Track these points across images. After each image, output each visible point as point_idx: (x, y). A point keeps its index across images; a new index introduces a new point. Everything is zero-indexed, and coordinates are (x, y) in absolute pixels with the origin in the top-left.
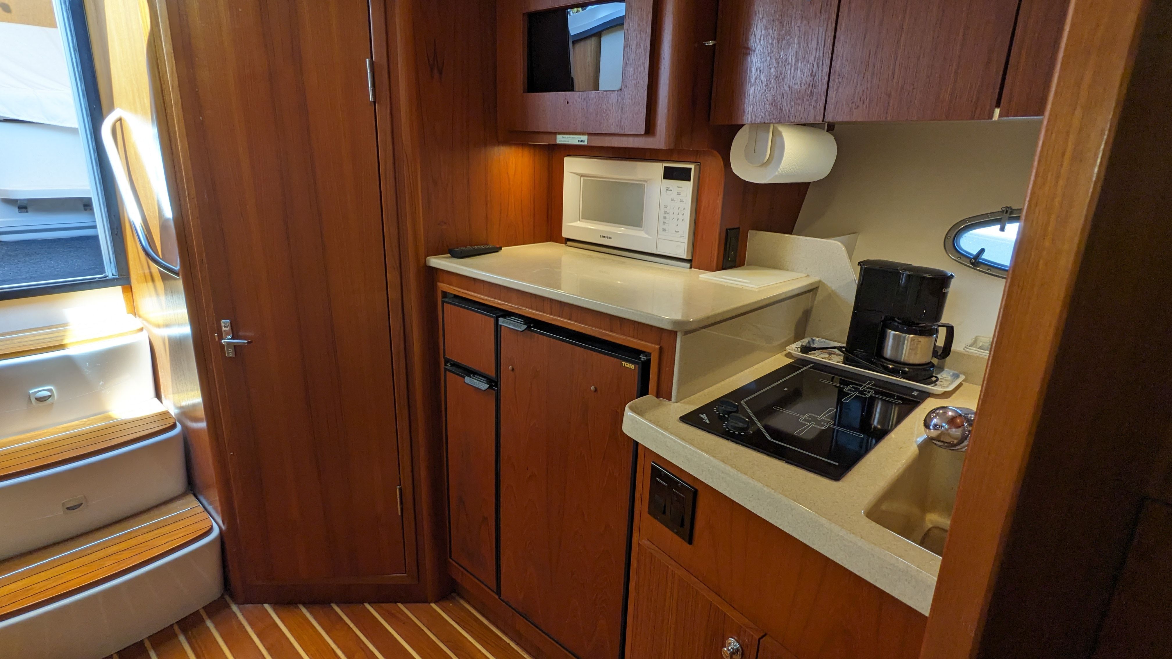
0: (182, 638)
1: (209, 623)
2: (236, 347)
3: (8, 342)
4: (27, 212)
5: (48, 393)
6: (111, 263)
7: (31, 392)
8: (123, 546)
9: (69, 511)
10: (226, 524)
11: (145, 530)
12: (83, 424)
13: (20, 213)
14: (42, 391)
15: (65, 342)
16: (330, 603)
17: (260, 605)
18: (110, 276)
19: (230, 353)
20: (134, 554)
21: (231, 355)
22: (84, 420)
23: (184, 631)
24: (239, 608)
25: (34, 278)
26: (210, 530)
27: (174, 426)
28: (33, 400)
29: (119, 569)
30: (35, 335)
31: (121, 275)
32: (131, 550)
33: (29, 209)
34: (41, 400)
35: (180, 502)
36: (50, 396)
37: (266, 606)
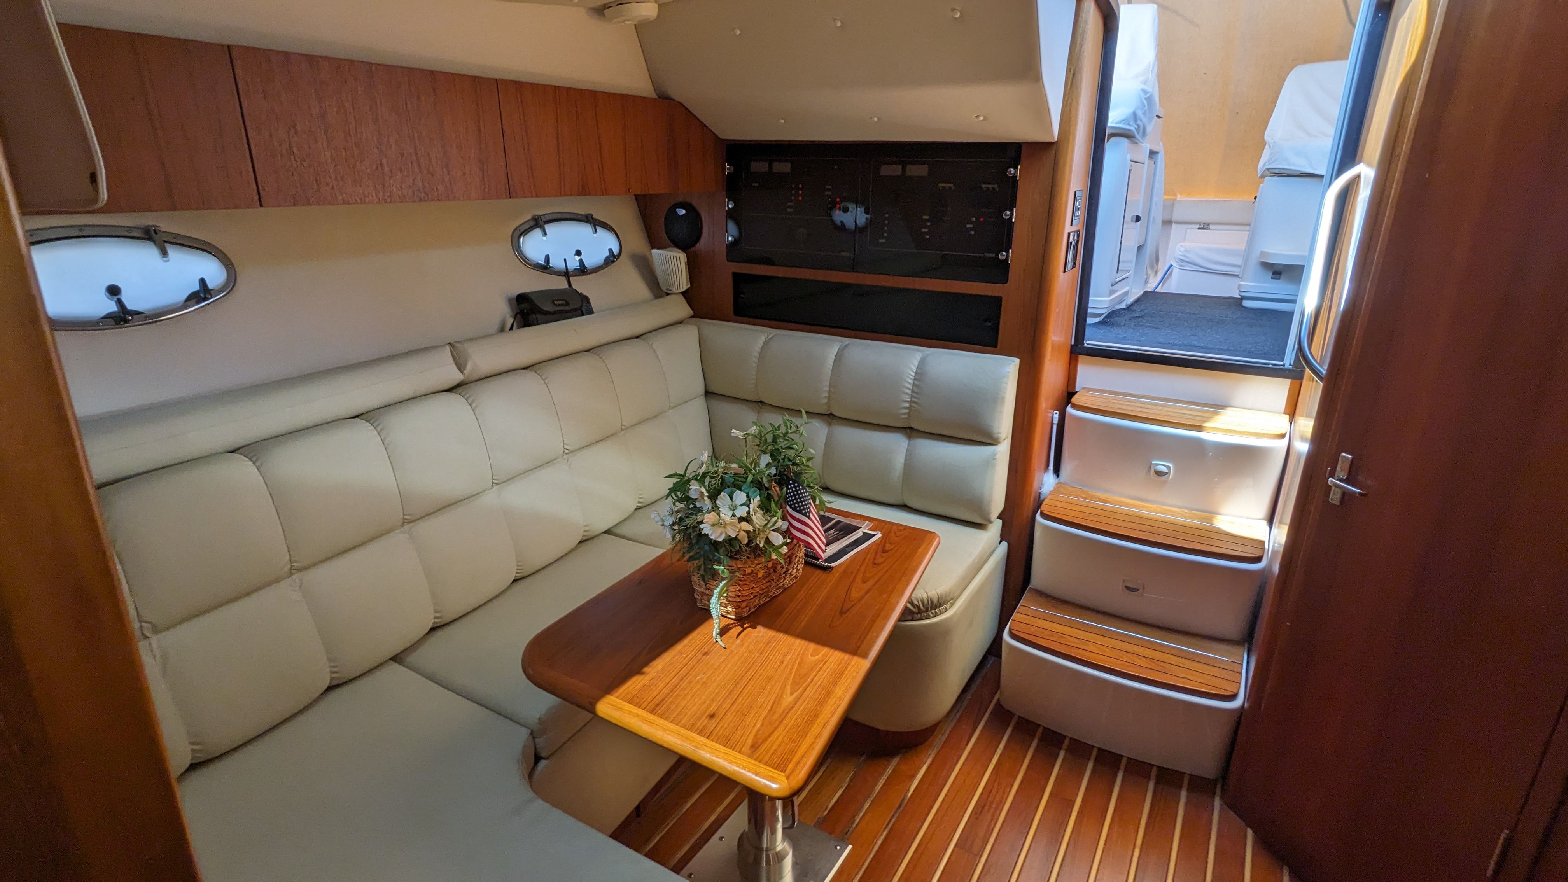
0: (1151, 785)
1: (1184, 794)
2: (1345, 494)
3: (1160, 408)
4: (1279, 279)
5: (1165, 469)
6: (1293, 350)
7: (1153, 462)
8: (1147, 652)
9: (1125, 589)
10: (1250, 702)
11: (1173, 652)
12: (1182, 514)
13: (1272, 278)
14: (1162, 465)
15: (1205, 424)
17: (1243, 824)
18: (1287, 366)
19: (1335, 497)
20: (1150, 667)
21: (1334, 502)
22: (1186, 511)
23: (1158, 782)
24: (1221, 806)
25: (1229, 350)
26: (1233, 697)
27: (1258, 560)
28: (1152, 471)
29: (1132, 672)
30: (1186, 409)
31: (1296, 367)
32: (1150, 661)
33: (1282, 276)
34: (1159, 474)
35: (1226, 647)
36: (1167, 473)
37: (1250, 832)
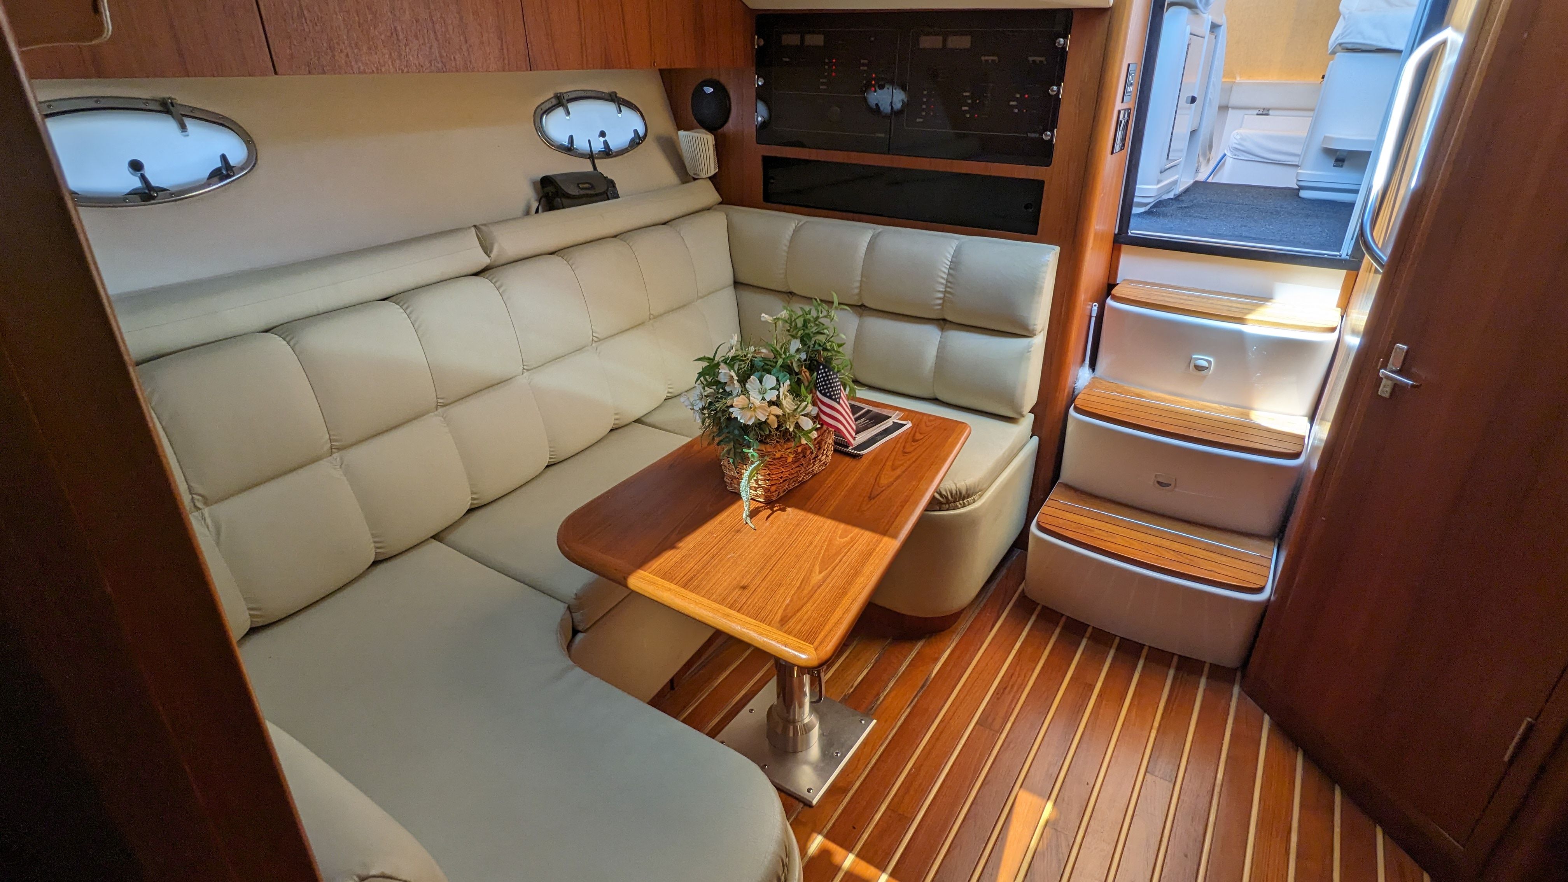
0: (1172, 672)
1: (1203, 681)
2: (1396, 386)
3: (1205, 300)
4: (1342, 166)
5: (1205, 364)
6: (1352, 239)
7: (1194, 357)
8: (1176, 546)
9: (1157, 485)
10: (1276, 596)
11: (1201, 546)
12: (1220, 410)
13: (1334, 166)
14: (1202, 359)
15: (1248, 317)
16: (1336, 782)
17: (1260, 710)
18: (1344, 256)
19: (1385, 390)
20: (1176, 559)
21: (1384, 395)
22: (1224, 407)
23: (1178, 669)
24: (1240, 693)
25: (1283, 241)
26: (1260, 590)
27: (1297, 456)
28: (1192, 365)
29: (1160, 564)
30: (1231, 301)
31: (1353, 257)
32: (1178, 554)
33: (1346, 163)
34: (1199, 368)
35: (1256, 543)
36: (1207, 368)
37: (1267, 718)
